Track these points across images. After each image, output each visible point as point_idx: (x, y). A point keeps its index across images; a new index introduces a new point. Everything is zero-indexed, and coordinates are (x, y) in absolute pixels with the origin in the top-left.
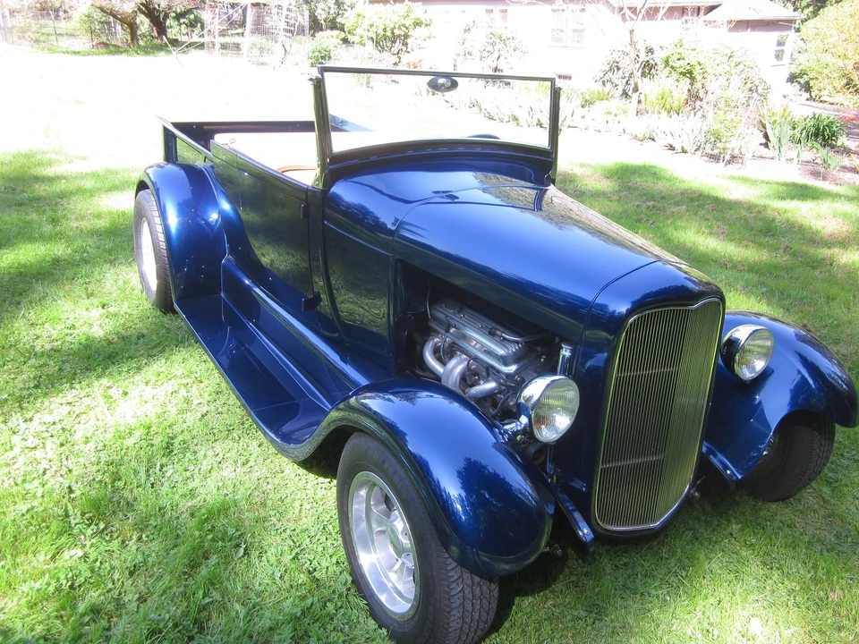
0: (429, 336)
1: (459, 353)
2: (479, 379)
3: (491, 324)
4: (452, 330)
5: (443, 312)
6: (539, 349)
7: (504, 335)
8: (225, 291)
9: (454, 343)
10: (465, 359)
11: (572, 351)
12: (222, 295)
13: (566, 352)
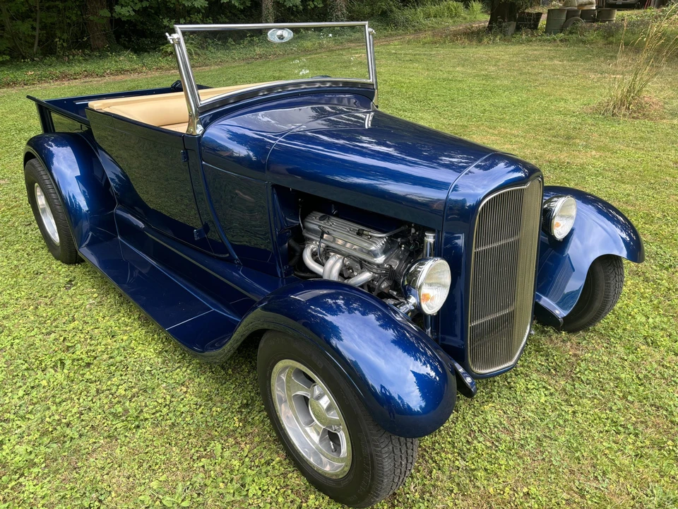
0: (304, 244)
1: (332, 254)
2: (353, 271)
3: (358, 227)
4: (325, 236)
5: (314, 223)
6: (399, 240)
7: (370, 233)
8: (121, 235)
9: (327, 246)
10: (339, 258)
11: (434, 238)
12: (119, 238)
13: (430, 239)
